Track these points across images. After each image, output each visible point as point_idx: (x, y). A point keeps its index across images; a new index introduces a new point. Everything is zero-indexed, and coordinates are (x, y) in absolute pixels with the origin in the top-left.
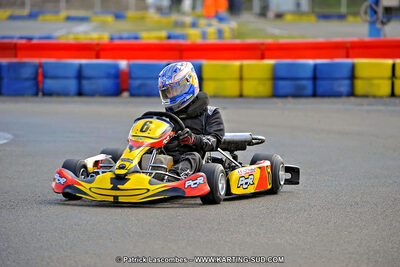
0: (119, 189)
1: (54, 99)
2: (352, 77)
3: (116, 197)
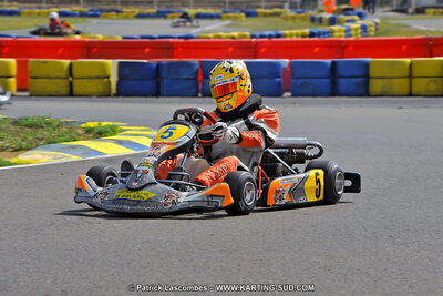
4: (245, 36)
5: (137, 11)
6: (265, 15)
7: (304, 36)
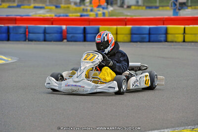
1: (33, 42)
2: (166, 33)
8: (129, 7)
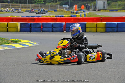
0: (52, 60)
3: (51, 62)
4: (54, 17)
5: (25, 10)
6: (59, 11)
7: (69, 17)
8: (99, 10)
